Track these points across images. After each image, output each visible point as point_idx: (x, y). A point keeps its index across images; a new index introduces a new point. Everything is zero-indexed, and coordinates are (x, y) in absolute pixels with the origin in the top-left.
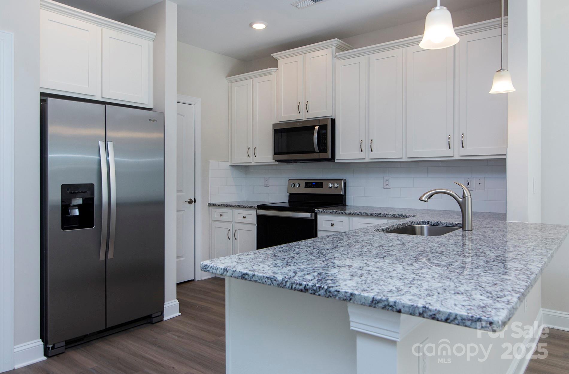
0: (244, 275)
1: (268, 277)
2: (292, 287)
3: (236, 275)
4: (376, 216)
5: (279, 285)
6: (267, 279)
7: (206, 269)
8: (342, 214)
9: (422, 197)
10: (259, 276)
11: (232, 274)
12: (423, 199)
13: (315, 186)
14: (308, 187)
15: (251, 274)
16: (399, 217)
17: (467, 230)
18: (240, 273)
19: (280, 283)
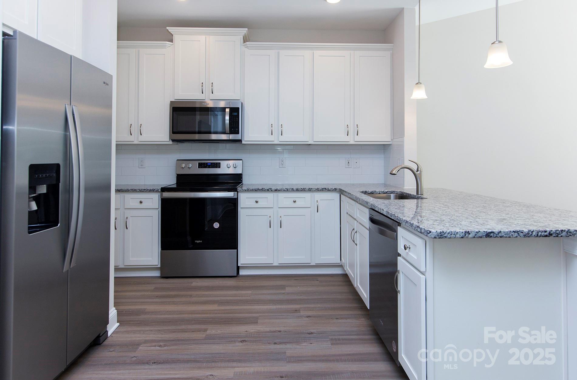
0: (489, 234)
1: (514, 231)
2: (538, 235)
3: (479, 235)
4: (301, 190)
5: (526, 235)
6: (513, 233)
7: (442, 236)
8: (268, 191)
9: (392, 171)
10: (505, 232)
11: (476, 235)
12: (394, 172)
13: (211, 167)
14: (202, 168)
15: (496, 232)
16: (322, 190)
17: (419, 194)
18: (484, 233)
19: (527, 234)
